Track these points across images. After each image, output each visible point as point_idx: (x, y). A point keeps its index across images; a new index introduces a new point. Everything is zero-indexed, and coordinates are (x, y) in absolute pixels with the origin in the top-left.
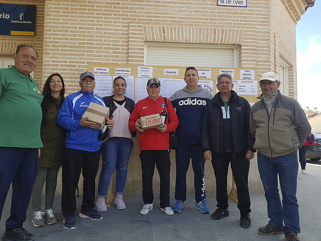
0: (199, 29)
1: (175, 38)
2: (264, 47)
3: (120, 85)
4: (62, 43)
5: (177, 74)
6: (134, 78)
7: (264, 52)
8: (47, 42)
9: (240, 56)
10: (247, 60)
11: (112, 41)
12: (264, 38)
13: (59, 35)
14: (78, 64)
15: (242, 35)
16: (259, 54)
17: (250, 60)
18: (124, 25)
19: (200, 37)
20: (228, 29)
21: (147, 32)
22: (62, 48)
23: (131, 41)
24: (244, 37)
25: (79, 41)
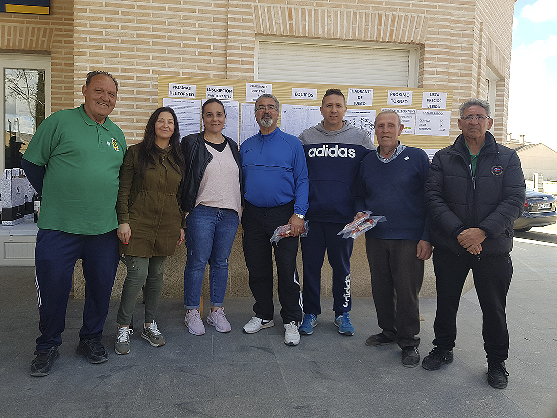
0: (352, 13)
1: (310, 29)
2: (463, 49)
3: (215, 115)
4: (107, 34)
5: (314, 97)
6: (240, 104)
7: (463, 58)
8: (79, 32)
9: (420, 64)
10: (432, 73)
11: (197, 33)
12: (464, 32)
13: (101, 19)
14: (139, 74)
15: (427, 26)
16: (453, 61)
17: (438, 73)
18: (219, 2)
19: (354, 29)
20: (404, 14)
21: (261, 17)
22: (108, 44)
23: (232, 34)
24: (430, 31)
25: (139, 32)
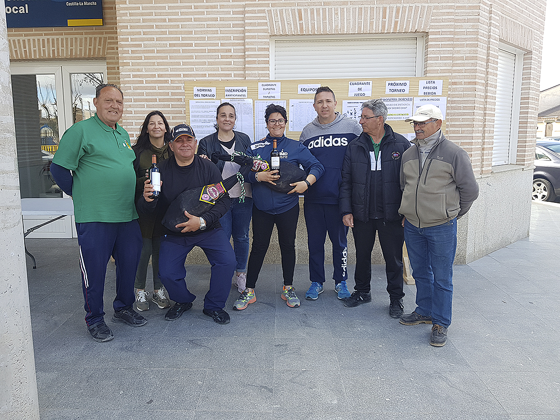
0: (357, 9)
1: (319, 27)
2: (467, 33)
3: (228, 116)
6: (253, 102)
7: (468, 43)
8: (123, 46)
9: (426, 51)
10: (436, 59)
11: (219, 38)
12: (469, 17)
13: (139, 33)
14: (172, 79)
15: (431, 15)
16: (458, 46)
17: (442, 59)
18: (237, 10)
19: (360, 23)
20: (408, 5)
21: (274, 20)
22: (146, 55)
23: (249, 37)
24: (433, 19)
25: (171, 42)
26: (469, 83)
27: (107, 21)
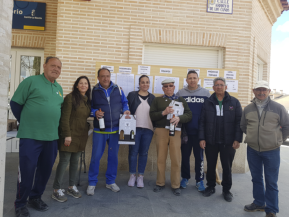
0: (190, 32)
1: (169, 40)
2: (244, 50)
4: (72, 41)
5: (171, 73)
6: (135, 76)
7: (245, 54)
8: (59, 40)
9: (224, 57)
10: (229, 61)
11: (115, 41)
12: (245, 42)
13: (69, 34)
14: (86, 60)
15: (227, 39)
16: (240, 55)
17: (232, 61)
18: (126, 27)
19: (191, 40)
20: (215, 33)
21: (146, 34)
22: (72, 46)
23: (132, 42)
24: (228, 41)
25: (87, 40)
26: (246, 75)
27: (47, 28)
